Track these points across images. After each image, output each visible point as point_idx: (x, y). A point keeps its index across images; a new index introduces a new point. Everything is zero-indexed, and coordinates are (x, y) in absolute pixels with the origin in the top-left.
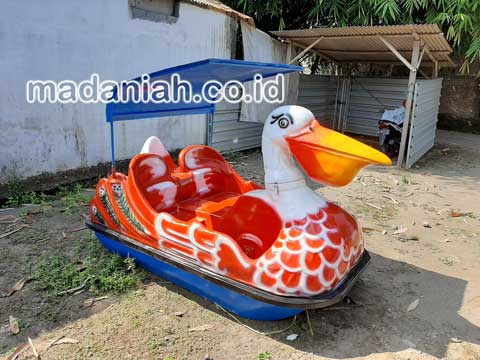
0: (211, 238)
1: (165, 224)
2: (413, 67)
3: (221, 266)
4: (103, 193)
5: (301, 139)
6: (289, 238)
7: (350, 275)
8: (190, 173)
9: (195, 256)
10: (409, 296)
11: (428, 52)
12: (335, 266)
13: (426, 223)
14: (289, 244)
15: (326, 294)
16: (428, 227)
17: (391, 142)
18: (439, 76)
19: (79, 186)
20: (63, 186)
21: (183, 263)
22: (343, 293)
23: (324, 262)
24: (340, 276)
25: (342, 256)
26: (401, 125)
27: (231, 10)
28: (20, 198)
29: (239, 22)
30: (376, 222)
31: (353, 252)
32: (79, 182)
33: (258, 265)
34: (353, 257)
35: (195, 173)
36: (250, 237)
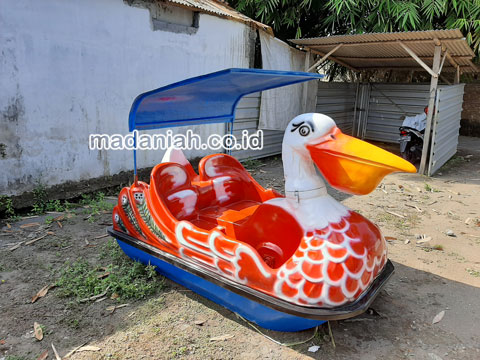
0: (232, 247)
1: (185, 232)
2: (435, 73)
3: (241, 276)
4: (125, 201)
5: (322, 147)
6: (310, 247)
7: (374, 286)
8: (210, 181)
9: (215, 265)
10: (434, 308)
11: (449, 57)
12: (358, 276)
13: (450, 232)
14: (310, 254)
15: (349, 306)
16: (452, 236)
17: (413, 149)
18: (461, 82)
19: (102, 194)
20: (86, 194)
21: (202, 271)
22: (367, 304)
23: (347, 272)
24: (362, 286)
25: (365, 266)
26: (423, 132)
27: (250, 20)
28: (45, 206)
29: (257, 31)
30: (399, 231)
31: (377, 262)
32: (102, 190)
33: (278, 275)
34: (377, 268)
35: (214, 181)
36: (270, 245)
